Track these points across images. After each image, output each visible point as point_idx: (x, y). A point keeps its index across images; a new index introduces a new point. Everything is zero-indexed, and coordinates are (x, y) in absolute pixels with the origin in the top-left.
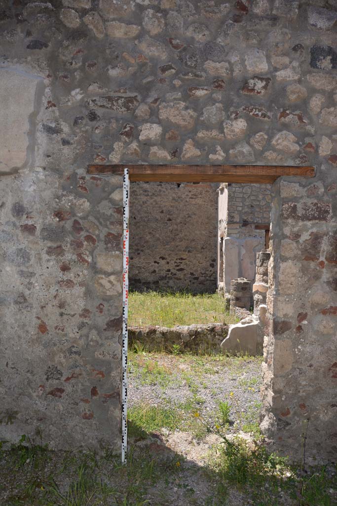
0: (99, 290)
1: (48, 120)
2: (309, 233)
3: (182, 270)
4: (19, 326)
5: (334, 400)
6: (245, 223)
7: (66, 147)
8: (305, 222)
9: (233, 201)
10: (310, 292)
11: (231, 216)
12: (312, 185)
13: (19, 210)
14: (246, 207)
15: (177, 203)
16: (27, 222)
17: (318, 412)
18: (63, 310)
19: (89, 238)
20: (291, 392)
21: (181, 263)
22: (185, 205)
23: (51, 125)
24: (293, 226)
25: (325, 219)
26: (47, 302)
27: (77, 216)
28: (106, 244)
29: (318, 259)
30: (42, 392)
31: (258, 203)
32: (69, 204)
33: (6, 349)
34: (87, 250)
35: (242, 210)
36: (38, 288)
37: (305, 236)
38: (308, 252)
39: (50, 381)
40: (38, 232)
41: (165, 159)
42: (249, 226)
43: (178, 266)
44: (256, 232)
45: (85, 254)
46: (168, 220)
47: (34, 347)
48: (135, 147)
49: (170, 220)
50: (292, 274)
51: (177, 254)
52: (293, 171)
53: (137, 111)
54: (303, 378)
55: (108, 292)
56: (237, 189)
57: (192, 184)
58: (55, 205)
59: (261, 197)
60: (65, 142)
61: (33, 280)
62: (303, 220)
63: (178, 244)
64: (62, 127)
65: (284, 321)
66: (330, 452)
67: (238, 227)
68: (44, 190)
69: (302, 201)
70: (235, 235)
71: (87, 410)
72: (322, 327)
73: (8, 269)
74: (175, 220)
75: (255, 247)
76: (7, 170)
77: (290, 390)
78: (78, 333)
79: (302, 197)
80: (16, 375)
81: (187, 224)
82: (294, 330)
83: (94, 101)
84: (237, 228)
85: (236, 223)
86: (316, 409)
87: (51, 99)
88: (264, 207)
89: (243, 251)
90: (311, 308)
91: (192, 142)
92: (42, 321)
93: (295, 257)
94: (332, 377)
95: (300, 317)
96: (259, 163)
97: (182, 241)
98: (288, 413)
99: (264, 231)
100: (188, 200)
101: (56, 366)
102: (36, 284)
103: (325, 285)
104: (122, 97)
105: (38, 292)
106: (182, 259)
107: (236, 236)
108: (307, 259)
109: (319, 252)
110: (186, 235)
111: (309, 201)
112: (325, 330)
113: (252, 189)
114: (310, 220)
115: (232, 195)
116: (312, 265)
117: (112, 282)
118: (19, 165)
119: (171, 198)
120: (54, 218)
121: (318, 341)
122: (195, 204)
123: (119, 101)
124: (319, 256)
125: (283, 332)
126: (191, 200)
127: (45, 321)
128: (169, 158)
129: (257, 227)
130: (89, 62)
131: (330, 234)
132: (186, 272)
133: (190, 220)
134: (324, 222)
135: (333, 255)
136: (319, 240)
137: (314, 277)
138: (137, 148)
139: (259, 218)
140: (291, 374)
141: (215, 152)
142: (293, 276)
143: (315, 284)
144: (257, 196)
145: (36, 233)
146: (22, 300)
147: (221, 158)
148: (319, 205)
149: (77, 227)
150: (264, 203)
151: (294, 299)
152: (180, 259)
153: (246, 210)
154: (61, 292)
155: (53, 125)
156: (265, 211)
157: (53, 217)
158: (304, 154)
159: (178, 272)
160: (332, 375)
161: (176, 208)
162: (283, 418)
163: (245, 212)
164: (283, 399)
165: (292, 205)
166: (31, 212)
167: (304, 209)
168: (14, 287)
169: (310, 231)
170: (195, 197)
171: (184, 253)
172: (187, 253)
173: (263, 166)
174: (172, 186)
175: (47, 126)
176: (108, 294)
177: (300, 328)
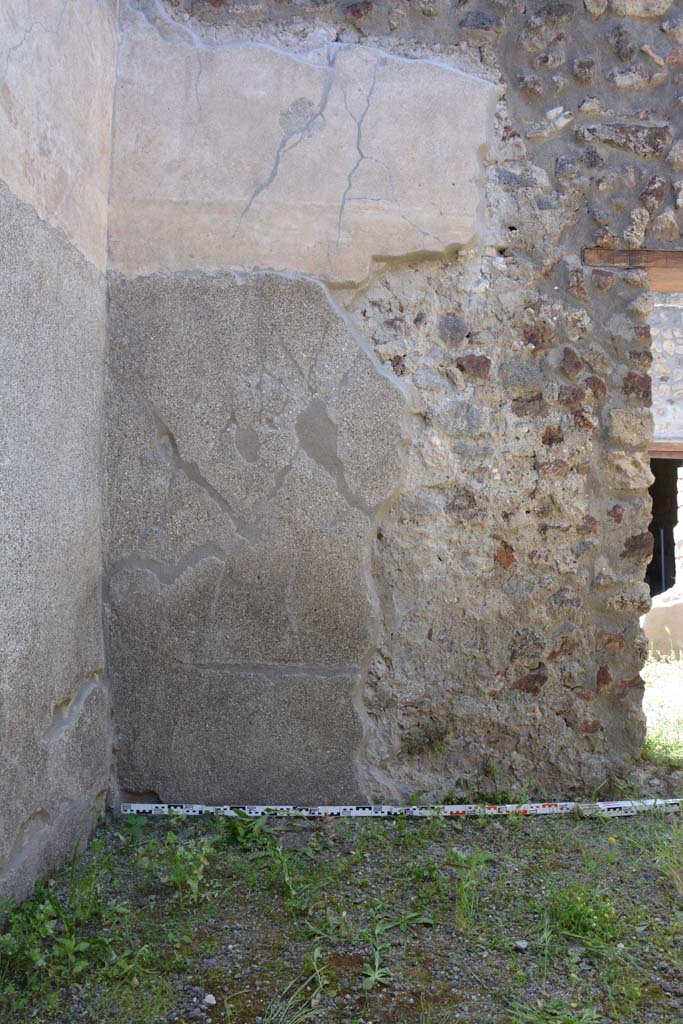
0: (614, 479)
1: (506, 161)
4: (455, 555)
7: (547, 212)
13: (454, 329)
16: (470, 350)
18: (546, 521)
19: (594, 383)
23: (513, 171)
26: (516, 505)
27: (569, 341)
28: (626, 393)
30: (502, 684)
32: (555, 318)
33: (428, 603)
34: (591, 405)
36: (498, 477)
39: (517, 662)
40: (493, 371)
45: (589, 412)
47: (488, 596)
53: (671, 153)
55: (632, 482)
58: (526, 320)
60: (542, 205)
61: (488, 463)
64: (534, 175)
68: (506, 292)
71: (588, 714)
73: (436, 441)
76: (439, 248)
78: (575, 562)
80: (448, 655)
83: (592, 131)
87: (509, 123)
92: (503, 541)
101: (531, 629)
102: (495, 471)
104: (644, 128)
105: (498, 487)
117: (639, 464)
118: (463, 241)
120: (526, 345)
123: (640, 134)
127: (511, 542)
130: (581, 58)
138: (674, 221)
145: (490, 373)
146: (464, 503)
149: (570, 362)
154: (545, 485)
155: (517, 171)
157: (522, 343)
166: (478, 333)
168: (448, 477)
175: (506, 172)
176: (632, 487)
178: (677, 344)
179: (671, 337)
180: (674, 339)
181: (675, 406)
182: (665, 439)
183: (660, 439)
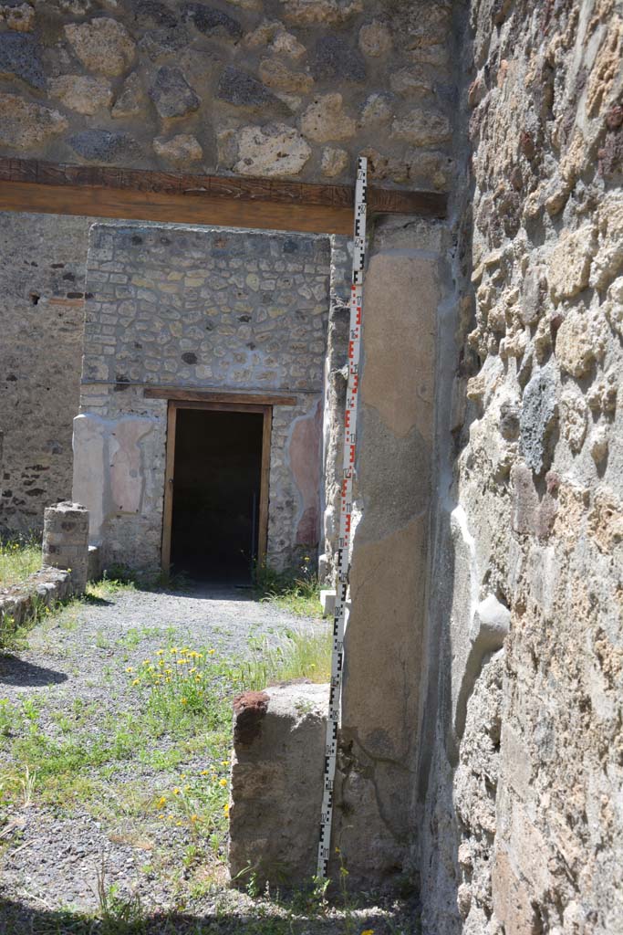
3: (38, 492)
6: (122, 384)
9: (95, 333)
11: (90, 368)
14: (124, 347)
15: (29, 340)
21: (37, 477)
22: (50, 346)
31: (152, 339)
35: (115, 353)
42: (130, 390)
43: (30, 483)
44: (146, 405)
46: (8, 379)
49: (13, 378)
51: (27, 457)
56: (105, 305)
57: (65, 298)
59: (158, 325)
63: (30, 433)
67: (106, 392)
70: (97, 410)
74: (25, 379)
75: (141, 438)
81: (53, 389)
84: (102, 395)
85: (102, 382)
88: (166, 347)
89: (115, 447)
97: (39, 426)
99: (166, 401)
100: (55, 333)
106: (39, 468)
107: (100, 412)
110: (48, 414)
113: (139, 306)
115: (95, 320)
119: (16, 327)
122: (70, 344)
126: (62, 333)
129: (149, 393)
132: (48, 498)
133: (59, 381)
139: (152, 372)
144: (149, 323)
150: (165, 340)
152: (34, 468)
153: (125, 353)
156: (169, 357)
159: (29, 498)
161: (29, 350)
163: (123, 359)
170: (71, 327)
171: (43, 453)
172: (50, 454)
174: (21, 301)
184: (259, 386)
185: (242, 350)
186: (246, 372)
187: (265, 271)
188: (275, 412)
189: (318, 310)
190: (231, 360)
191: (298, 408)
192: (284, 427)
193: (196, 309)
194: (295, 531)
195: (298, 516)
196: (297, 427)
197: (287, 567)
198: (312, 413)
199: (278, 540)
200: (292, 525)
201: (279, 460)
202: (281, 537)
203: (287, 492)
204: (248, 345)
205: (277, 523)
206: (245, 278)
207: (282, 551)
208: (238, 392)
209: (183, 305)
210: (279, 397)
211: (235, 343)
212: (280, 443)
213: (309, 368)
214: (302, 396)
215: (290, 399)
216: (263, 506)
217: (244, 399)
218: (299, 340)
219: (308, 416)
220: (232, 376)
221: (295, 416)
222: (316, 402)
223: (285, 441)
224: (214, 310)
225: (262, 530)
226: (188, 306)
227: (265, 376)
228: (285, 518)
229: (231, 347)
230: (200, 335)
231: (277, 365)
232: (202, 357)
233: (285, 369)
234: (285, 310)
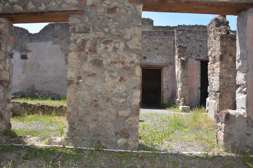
2: (81, 39)
5: (96, 118)
8: (79, 34)
10: (83, 66)
12: (83, 18)
17: (88, 123)
20: (75, 114)
24: (74, 36)
25: (88, 33)
29: (85, 51)
37: (79, 41)
38: (80, 48)
41: (20, 10)
48: (7, 5)
50: (73, 58)
52: (74, 12)
54: (80, 107)
62: (78, 33)
65: (70, 80)
66: (96, 143)
69: (78, 25)
72: (88, 82)
77: (75, 113)
79: (78, 23)
82: (75, 84)
86: (87, 122)
90: (83, 74)
91: (32, 2)
93: (75, 50)
94: (94, 106)
95: (78, 78)
96: (60, 10)
98: (74, 124)
103: (89, 63)
108: (80, 51)
109: (85, 48)
111: (81, 25)
112: (89, 84)
114: (81, 33)
116: (83, 54)
121: (87, 89)
124: (85, 49)
125: (70, 85)
128: (22, 9)
131: (91, 39)
134: (88, 34)
135: (92, 49)
136: (85, 42)
137: (84, 60)
138: (8, 6)
140: (75, 105)
141: (41, 6)
142: (74, 59)
143: (85, 63)
147: (43, 9)
148: (86, 27)
151: (75, 70)
158: (79, 5)
160: (94, 105)
162: (72, 126)
164: (71, 117)
165: (73, 27)
167: (79, 29)
169: (82, 38)
173: (61, 11)
177: (78, 83)
178: (160, 40)
179: (158, 38)
180: (159, 39)
181: (159, 56)
182: (156, 64)
183: (155, 64)
184: (160, 63)
185: (156, 56)
186: (157, 60)
187: (161, 39)
188: (164, 69)
189: (172, 46)
190: (154, 58)
191: (169, 68)
192: (166, 72)
193: (145, 47)
194: (169, 94)
195: (170, 91)
196: (169, 72)
197: (167, 102)
198: (172, 69)
199: (165, 97)
200: (169, 93)
201: (165, 79)
202: (166, 96)
203: (167, 86)
204: (157, 54)
205: (165, 93)
206: (156, 40)
207: (167, 99)
208: (155, 65)
209: (143, 46)
210: (164, 65)
211: (154, 54)
212: (165, 75)
213: (171, 59)
214: (170, 65)
215: (167, 66)
216: (162, 90)
217: (156, 66)
218: (168, 53)
219: (171, 69)
220: (154, 61)
221: (168, 69)
222: (173, 66)
223: (166, 75)
224: (150, 47)
225: (162, 95)
226: (144, 46)
227: (161, 61)
228: (167, 92)
229: (154, 55)
230: (147, 53)
231: (164, 58)
232: (147, 57)
233: (165, 59)
234: (165, 47)
